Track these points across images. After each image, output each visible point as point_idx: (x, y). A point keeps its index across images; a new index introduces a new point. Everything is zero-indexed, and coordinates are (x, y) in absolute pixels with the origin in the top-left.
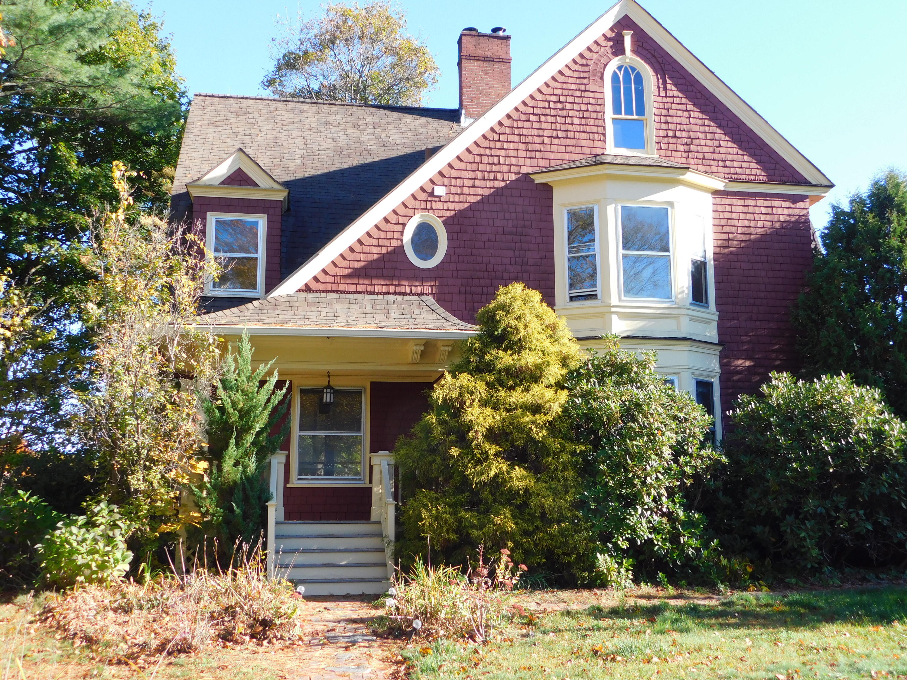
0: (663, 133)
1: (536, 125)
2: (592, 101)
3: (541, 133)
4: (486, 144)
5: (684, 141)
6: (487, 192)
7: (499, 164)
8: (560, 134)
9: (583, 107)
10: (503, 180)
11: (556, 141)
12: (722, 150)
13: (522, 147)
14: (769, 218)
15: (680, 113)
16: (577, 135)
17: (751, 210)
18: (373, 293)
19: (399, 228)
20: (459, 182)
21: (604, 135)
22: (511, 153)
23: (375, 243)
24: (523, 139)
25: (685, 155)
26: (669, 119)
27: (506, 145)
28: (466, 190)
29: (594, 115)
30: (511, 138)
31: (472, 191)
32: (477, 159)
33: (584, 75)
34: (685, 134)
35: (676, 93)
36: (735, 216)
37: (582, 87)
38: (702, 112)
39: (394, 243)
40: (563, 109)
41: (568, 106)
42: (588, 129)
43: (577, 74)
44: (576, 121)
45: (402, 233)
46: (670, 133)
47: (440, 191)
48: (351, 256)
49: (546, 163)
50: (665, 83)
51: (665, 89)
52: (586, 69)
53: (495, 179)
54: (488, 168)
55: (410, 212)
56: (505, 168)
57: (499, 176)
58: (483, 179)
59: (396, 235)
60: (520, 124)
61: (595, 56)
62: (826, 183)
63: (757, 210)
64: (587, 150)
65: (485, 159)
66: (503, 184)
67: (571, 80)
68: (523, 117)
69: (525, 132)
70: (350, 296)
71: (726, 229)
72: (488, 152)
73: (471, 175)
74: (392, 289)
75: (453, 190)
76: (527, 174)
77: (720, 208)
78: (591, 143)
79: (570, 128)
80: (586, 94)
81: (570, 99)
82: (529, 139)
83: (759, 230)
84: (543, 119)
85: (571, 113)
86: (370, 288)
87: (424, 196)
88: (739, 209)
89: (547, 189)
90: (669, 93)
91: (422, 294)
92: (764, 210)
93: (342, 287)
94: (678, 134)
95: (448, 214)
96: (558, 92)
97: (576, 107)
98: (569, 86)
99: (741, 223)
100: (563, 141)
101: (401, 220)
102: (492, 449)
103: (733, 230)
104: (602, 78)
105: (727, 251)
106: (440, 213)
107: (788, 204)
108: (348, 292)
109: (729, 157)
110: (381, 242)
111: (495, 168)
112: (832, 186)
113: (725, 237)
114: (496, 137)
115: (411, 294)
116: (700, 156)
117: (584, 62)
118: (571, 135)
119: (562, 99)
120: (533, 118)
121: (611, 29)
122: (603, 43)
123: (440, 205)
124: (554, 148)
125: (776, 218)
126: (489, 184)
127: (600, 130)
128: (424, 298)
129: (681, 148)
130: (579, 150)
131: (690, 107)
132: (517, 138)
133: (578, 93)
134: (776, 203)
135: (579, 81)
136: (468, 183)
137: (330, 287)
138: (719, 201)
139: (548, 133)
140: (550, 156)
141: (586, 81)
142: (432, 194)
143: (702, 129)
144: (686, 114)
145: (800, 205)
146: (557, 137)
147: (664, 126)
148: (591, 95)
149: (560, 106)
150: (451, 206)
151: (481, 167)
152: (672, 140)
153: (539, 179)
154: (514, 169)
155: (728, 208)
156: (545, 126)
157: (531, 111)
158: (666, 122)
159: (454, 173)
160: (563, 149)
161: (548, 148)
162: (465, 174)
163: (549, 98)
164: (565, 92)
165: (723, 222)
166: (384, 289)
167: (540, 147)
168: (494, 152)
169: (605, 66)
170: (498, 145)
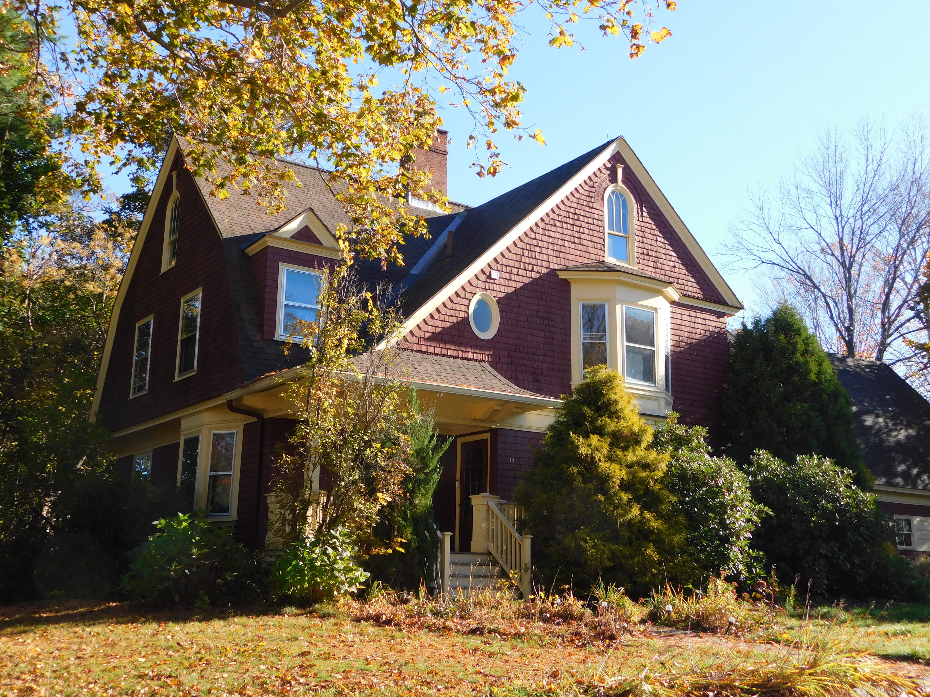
0: (641, 251)
1: (560, 230)
2: (596, 217)
3: (563, 237)
4: (526, 240)
5: (654, 259)
6: (527, 280)
7: (535, 258)
8: (576, 240)
9: (591, 221)
10: (538, 272)
11: (573, 246)
12: (676, 270)
13: (551, 246)
14: (704, 327)
15: (650, 236)
16: (587, 243)
17: (693, 319)
18: (446, 356)
19: (466, 302)
20: (508, 269)
21: (604, 246)
22: (544, 251)
23: (448, 312)
24: (551, 240)
25: (654, 270)
26: (645, 240)
27: (540, 244)
28: (513, 277)
29: (597, 228)
30: (544, 238)
31: (517, 278)
32: (521, 252)
33: (592, 195)
34: (654, 254)
35: (649, 220)
36: (684, 323)
37: (590, 204)
38: (664, 238)
39: (463, 315)
40: (578, 220)
41: (581, 218)
42: (594, 239)
43: (587, 193)
44: (586, 231)
45: (468, 307)
46: (645, 252)
47: (495, 275)
48: (431, 322)
49: (566, 263)
50: (642, 211)
51: (642, 215)
52: (593, 190)
53: (532, 271)
54: (528, 260)
55: (474, 290)
56: (539, 263)
57: (535, 268)
58: (525, 269)
59: (464, 308)
60: (550, 228)
61: (599, 181)
62: (738, 306)
63: (697, 320)
64: (593, 257)
65: (526, 253)
66: (538, 276)
67: (583, 197)
68: (552, 222)
69: (553, 234)
70: (430, 357)
71: (679, 333)
72: (528, 247)
73: (516, 264)
74: (460, 354)
75: (505, 275)
76: (554, 270)
77: (675, 316)
78: (595, 251)
79: (582, 236)
80: (593, 211)
81: (582, 213)
82: (556, 241)
83: (698, 336)
84: (565, 226)
85: (583, 224)
86: (444, 352)
87: (483, 277)
88: (686, 318)
89: (566, 284)
90: (645, 219)
91: (481, 361)
92: (701, 321)
93: (424, 348)
94: (650, 253)
95: (501, 295)
96: (575, 205)
97: (586, 220)
98: (581, 202)
99: (687, 329)
100: (578, 247)
101: (468, 296)
102: (625, 496)
103: (682, 333)
104: (603, 199)
105: (678, 349)
106: (495, 293)
107: (713, 318)
108: (428, 353)
109: (681, 276)
110: (454, 313)
111: (533, 261)
112: (742, 308)
113: (677, 338)
114: (533, 236)
115: (473, 360)
116: (663, 272)
117: (591, 184)
118: (583, 242)
119: (578, 212)
120: (558, 224)
121: (609, 161)
122: (604, 171)
123: (495, 287)
124: (572, 251)
125: (707, 328)
126: (528, 274)
127: (601, 241)
128: (482, 364)
129: (652, 264)
130: (588, 255)
131: (657, 233)
132: (548, 239)
133: (587, 209)
134: (708, 317)
135: (588, 199)
136: (515, 271)
137: (415, 347)
138: (674, 310)
139: (568, 238)
140: (569, 257)
141: (593, 200)
142: (489, 277)
143: (664, 251)
144: (655, 238)
145: (721, 319)
146: (574, 243)
147: (641, 245)
148: (596, 212)
149: (576, 217)
150: (502, 289)
151: (523, 259)
152: (646, 257)
153: (562, 275)
154: (545, 264)
155: (679, 317)
156: (566, 232)
157: (557, 218)
158: (643, 242)
159: (505, 262)
160: (577, 253)
161: (568, 250)
162: (512, 263)
163: (569, 209)
164: (579, 207)
165: (676, 327)
166: (454, 353)
167: (562, 249)
168: (533, 248)
169: (605, 190)
170: (535, 242)
